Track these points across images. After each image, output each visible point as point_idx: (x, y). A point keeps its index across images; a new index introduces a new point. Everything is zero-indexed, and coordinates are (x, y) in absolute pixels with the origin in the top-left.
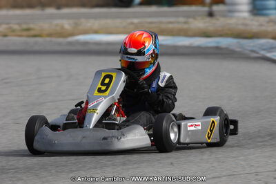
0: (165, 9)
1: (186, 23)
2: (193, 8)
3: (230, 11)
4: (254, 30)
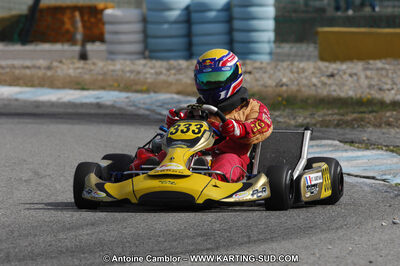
0: (18, 47)
1: (49, 68)
2: (58, 47)
3: (111, 53)
4: (149, 80)
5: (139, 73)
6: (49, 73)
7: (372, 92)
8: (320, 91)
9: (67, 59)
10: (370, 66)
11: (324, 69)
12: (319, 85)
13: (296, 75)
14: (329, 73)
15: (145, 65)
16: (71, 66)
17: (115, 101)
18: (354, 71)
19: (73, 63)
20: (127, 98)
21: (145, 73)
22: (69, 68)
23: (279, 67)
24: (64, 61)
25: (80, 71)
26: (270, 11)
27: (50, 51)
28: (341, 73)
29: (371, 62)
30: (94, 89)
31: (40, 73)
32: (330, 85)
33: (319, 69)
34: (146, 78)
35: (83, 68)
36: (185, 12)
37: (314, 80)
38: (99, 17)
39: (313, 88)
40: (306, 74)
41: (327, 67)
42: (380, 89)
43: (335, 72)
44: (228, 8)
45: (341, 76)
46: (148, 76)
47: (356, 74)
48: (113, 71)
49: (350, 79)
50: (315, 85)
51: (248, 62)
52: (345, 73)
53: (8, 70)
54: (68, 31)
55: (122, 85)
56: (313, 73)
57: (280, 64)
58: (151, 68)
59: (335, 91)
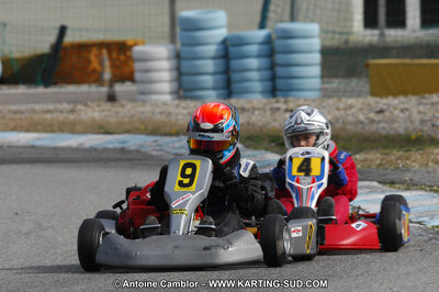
1: (72, 111)
3: (143, 93)
4: (181, 122)
5: (170, 114)
6: (72, 117)
7: (425, 128)
8: (367, 128)
9: (93, 101)
10: (425, 101)
11: (374, 105)
12: (366, 122)
13: (342, 112)
14: (378, 109)
15: (178, 106)
16: (97, 109)
17: (141, 146)
18: (406, 106)
19: (99, 106)
20: (155, 141)
21: (177, 115)
22: (94, 111)
23: (324, 104)
24: (90, 103)
25: (106, 113)
26: (316, 43)
27: (74, 93)
28: (392, 109)
29: (427, 96)
30: (118, 133)
31: (61, 117)
32: (379, 122)
33: (369, 105)
34: (178, 120)
35: (109, 111)
36: (221, 47)
37: (362, 117)
38: (128, 53)
39: (360, 126)
40: (353, 110)
41: (377, 103)
42: (433, 125)
43: (385, 107)
44: (268, 41)
45: (392, 112)
46: (180, 117)
47: (407, 109)
48: (142, 113)
49: (402, 115)
50: (361, 122)
51: (291, 99)
52: (395, 109)
53: (27, 115)
54: (94, 70)
55: (150, 128)
56: (361, 109)
57: (326, 100)
58: (184, 108)
59: (383, 128)
